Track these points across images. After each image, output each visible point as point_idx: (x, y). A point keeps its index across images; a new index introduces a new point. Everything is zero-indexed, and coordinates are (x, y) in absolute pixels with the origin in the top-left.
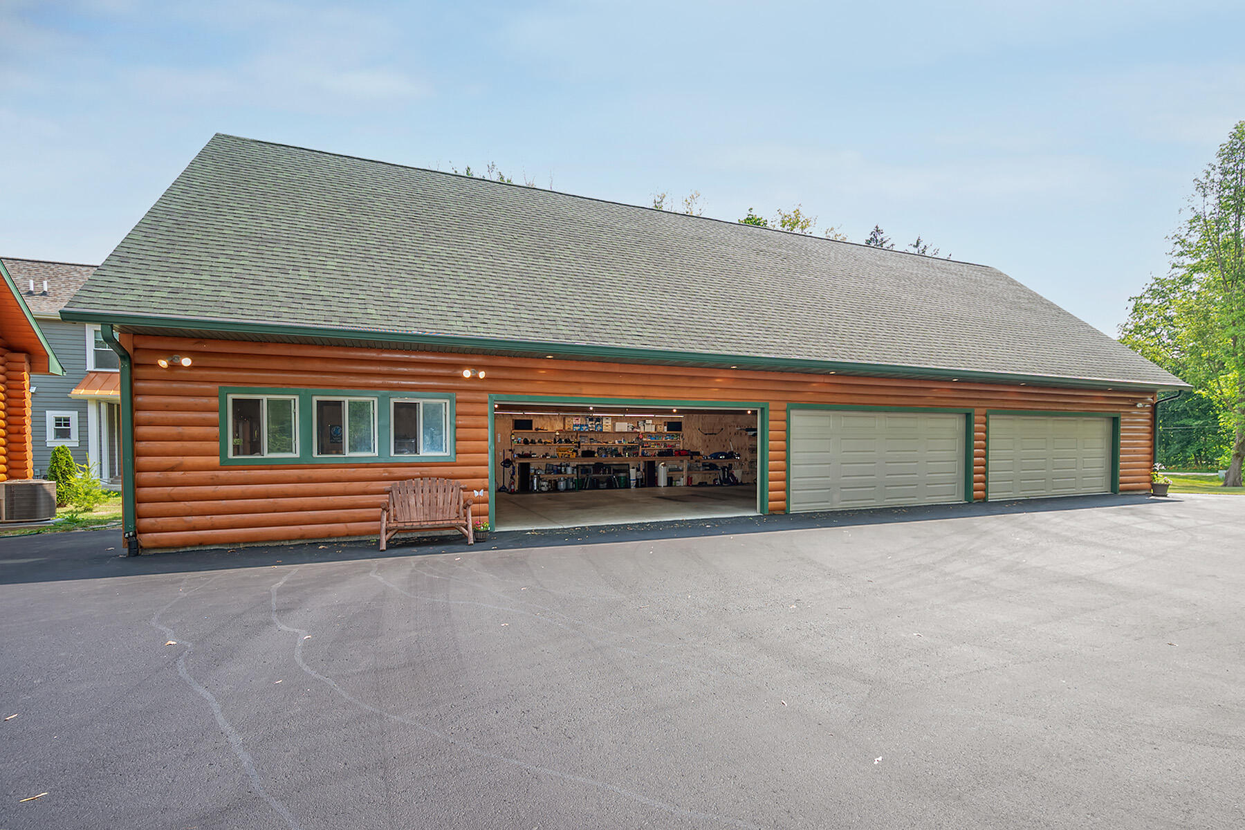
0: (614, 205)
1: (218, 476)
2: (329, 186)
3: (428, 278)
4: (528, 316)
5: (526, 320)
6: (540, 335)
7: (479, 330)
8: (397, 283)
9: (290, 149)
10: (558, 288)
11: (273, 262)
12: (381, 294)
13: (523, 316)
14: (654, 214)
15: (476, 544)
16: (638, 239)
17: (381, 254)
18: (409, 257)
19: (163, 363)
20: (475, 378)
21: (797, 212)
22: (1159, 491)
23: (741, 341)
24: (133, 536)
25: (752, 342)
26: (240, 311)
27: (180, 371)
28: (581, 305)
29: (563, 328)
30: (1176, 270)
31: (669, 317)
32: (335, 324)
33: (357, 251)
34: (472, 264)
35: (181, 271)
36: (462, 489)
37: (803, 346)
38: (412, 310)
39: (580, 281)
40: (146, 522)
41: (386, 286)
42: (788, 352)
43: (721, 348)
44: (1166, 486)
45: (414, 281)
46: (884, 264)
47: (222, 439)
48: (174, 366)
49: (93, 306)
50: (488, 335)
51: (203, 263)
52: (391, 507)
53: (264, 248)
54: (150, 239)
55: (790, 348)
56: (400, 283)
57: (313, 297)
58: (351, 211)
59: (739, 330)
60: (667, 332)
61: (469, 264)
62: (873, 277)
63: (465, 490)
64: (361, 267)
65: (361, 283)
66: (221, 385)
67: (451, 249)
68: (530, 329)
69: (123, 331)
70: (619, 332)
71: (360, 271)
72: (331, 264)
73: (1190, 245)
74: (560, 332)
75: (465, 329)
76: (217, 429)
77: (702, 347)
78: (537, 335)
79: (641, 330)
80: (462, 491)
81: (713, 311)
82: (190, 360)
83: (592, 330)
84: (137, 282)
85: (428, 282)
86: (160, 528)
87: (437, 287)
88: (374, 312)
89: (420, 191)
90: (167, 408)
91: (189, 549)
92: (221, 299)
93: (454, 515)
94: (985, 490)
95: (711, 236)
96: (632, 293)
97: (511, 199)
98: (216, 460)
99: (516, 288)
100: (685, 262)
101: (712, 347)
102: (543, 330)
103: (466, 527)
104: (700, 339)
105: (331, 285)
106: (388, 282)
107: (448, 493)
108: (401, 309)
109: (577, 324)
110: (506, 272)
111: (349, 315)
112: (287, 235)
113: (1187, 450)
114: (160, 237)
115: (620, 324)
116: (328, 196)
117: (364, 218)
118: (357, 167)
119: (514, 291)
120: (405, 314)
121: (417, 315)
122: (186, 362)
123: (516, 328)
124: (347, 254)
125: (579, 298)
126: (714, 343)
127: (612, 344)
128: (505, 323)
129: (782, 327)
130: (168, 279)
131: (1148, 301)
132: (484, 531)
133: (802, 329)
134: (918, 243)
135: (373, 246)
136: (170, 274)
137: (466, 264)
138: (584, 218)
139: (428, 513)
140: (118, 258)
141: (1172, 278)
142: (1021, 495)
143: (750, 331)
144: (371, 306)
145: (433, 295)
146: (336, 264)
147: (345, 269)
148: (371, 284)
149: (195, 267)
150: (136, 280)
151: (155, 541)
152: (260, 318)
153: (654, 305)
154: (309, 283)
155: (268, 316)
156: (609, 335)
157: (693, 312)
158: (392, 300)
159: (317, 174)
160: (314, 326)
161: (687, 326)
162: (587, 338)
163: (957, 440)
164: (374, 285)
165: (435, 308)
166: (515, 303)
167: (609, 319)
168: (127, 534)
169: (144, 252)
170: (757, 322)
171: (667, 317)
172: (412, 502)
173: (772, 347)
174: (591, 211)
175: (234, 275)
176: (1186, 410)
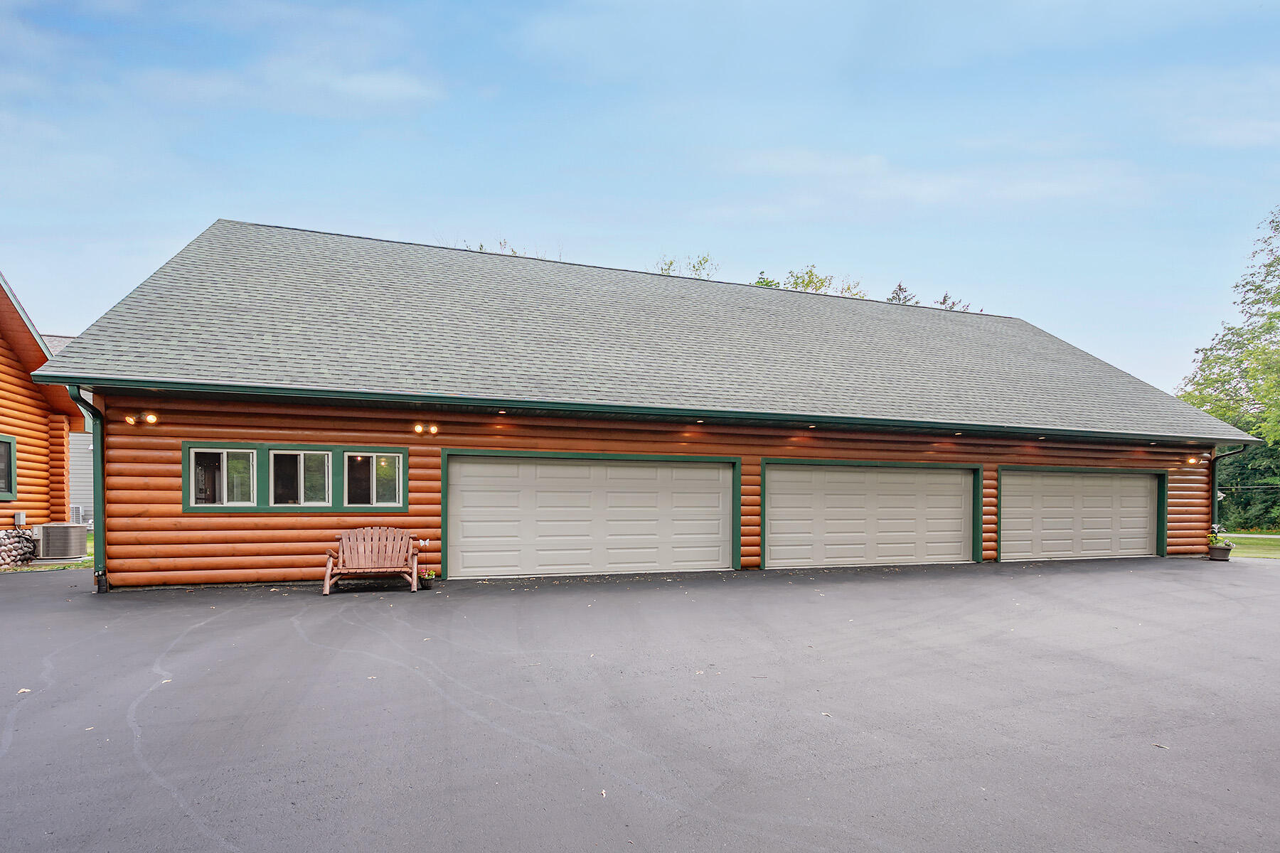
0: (594, 269)
1: (180, 523)
2: (311, 260)
3: (388, 340)
4: (481, 374)
5: (479, 378)
6: (491, 391)
7: (428, 387)
8: (357, 345)
9: (284, 230)
10: (519, 347)
11: (241, 328)
12: (338, 355)
13: (476, 373)
14: (637, 276)
15: (419, 591)
16: (615, 300)
17: (347, 319)
18: (374, 322)
19: (131, 420)
20: (426, 433)
21: (810, 274)
22: (1217, 554)
23: (709, 396)
24: (102, 575)
25: (721, 397)
26: (197, 372)
27: (148, 427)
28: (540, 363)
29: (516, 384)
30: (1255, 319)
31: (633, 373)
32: (286, 384)
33: (324, 317)
34: (435, 327)
35: (153, 337)
36: (412, 538)
37: (778, 400)
38: (364, 369)
39: (544, 340)
40: (115, 563)
41: (345, 348)
42: (759, 406)
43: (684, 402)
44: (1227, 550)
45: (374, 343)
46: (886, 317)
47: (184, 488)
48: (140, 423)
49: (63, 369)
50: (436, 392)
51: (174, 330)
52: (341, 554)
53: (236, 316)
54: (132, 311)
55: (764, 403)
56: (359, 345)
57: (271, 359)
58: (327, 282)
59: (708, 385)
60: (628, 387)
61: (432, 326)
62: (871, 331)
63: (415, 539)
64: (324, 331)
65: (321, 346)
66: (183, 439)
67: (418, 313)
68: (481, 386)
69: (97, 392)
70: (575, 388)
71: (322, 335)
72: (296, 329)
73: (1267, 292)
74: (512, 388)
75: (414, 386)
76: (180, 480)
77: (663, 401)
78: (487, 391)
79: (599, 385)
80: (411, 540)
81: (683, 367)
82: (155, 417)
83: (547, 386)
84: (109, 348)
85: (387, 344)
86: (127, 568)
87: (395, 348)
88: (326, 371)
89: (400, 262)
90: (135, 460)
91: (154, 588)
92: (182, 361)
93: (402, 563)
94: (997, 549)
95: (693, 295)
96: (597, 350)
97: (489, 267)
98: (179, 508)
99: (476, 348)
100: (661, 320)
101: (675, 402)
102: (494, 387)
103: (410, 575)
104: (663, 393)
105: (291, 348)
106: (347, 344)
107: (398, 542)
108: (354, 369)
109: (531, 381)
110: (469, 333)
111: (301, 375)
112: (260, 305)
113: (1272, 510)
114: (142, 309)
115: (578, 380)
116: (309, 270)
117: (339, 288)
118: (343, 244)
119: (473, 350)
120: (357, 374)
121: (368, 374)
122: (151, 419)
123: (467, 385)
124: (314, 320)
125: (539, 356)
126: (678, 398)
127: (565, 399)
128: (456, 380)
129: (758, 381)
130: (137, 345)
131: (1221, 352)
132: (429, 580)
133: (781, 383)
134: (945, 300)
135: (341, 312)
136: (142, 341)
137: (430, 326)
138: (561, 281)
139: (376, 560)
140: (98, 328)
141: (1250, 327)
142: (1043, 556)
143: (720, 386)
144: (325, 366)
145: (390, 355)
146: (300, 329)
147: (308, 333)
148: (330, 347)
149: (166, 334)
150: (109, 346)
151: (122, 580)
152: (214, 378)
153: (619, 362)
154: (270, 346)
155: (222, 377)
156: (564, 391)
157: (660, 368)
158: (347, 360)
159: (304, 250)
160: (266, 385)
161: (651, 381)
162: (540, 394)
163: (963, 497)
164: (333, 347)
165: (388, 367)
166: (471, 361)
167: (567, 376)
168: (97, 573)
169: (123, 322)
170: (731, 376)
171: (631, 373)
172: (361, 550)
173: (742, 401)
174: (570, 275)
175: (201, 341)
176: (1270, 468)
